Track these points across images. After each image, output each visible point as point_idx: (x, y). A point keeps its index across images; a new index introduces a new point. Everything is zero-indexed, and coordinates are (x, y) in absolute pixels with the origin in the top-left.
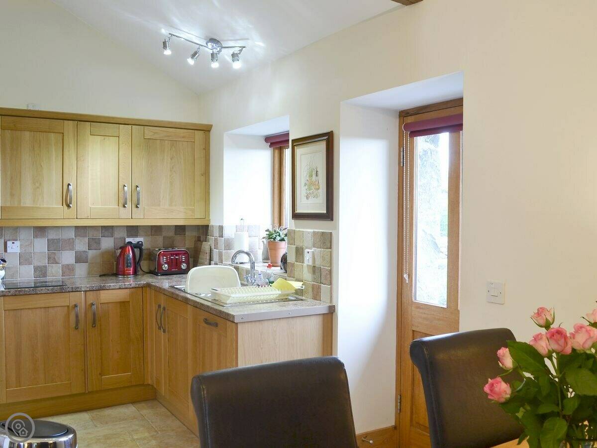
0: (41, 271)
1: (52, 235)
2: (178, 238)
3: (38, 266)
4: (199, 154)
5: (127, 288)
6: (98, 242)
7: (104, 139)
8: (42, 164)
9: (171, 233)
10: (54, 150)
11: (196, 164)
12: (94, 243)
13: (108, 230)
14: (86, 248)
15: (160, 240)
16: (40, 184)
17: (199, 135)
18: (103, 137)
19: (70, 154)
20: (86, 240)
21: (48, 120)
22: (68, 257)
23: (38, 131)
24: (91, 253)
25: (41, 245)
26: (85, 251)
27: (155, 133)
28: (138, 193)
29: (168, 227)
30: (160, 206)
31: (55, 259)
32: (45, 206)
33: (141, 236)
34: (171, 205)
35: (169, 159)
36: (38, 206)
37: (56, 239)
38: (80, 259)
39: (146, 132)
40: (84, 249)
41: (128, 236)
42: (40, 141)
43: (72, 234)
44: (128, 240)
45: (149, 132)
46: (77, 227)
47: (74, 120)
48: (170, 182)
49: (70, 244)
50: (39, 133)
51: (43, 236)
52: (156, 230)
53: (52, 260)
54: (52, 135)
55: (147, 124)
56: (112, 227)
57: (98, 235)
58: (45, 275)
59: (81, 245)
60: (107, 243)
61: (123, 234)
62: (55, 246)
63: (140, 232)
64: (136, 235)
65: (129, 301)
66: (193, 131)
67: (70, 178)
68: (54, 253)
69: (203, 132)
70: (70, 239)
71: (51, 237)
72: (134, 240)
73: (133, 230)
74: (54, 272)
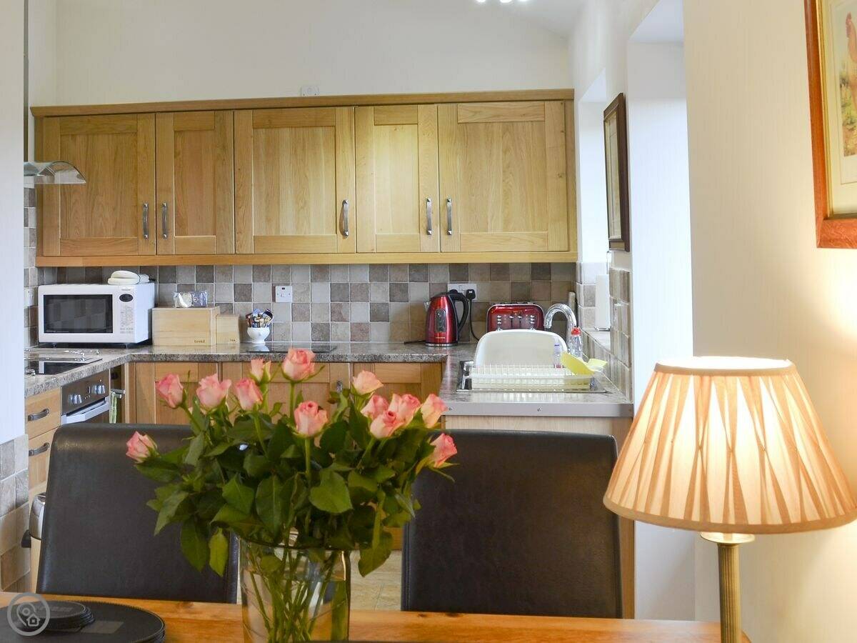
0: (322, 331)
1: (337, 278)
2: (537, 285)
3: (318, 324)
4: (553, 139)
5: (415, 362)
6: (404, 289)
7: (396, 130)
8: (307, 174)
9: (526, 277)
10: (323, 154)
11: (548, 157)
12: (398, 291)
13: (419, 270)
14: (386, 299)
15: (505, 288)
16: (305, 203)
17: (553, 109)
18: (393, 128)
19: (346, 155)
20: (387, 286)
21: (313, 109)
22: (359, 312)
23: (300, 127)
24: (395, 307)
25: (321, 293)
26: (383, 304)
27: (476, 112)
28: (449, 211)
29: (520, 266)
30: (487, 231)
31: (341, 313)
32: (312, 234)
33: (474, 280)
34: (506, 229)
35: (501, 153)
36: (302, 234)
37: (343, 284)
38: (378, 315)
39: (461, 113)
40: (384, 301)
41: (453, 281)
42: (303, 139)
43: (365, 277)
44: (451, 287)
45: (465, 112)
46: (372, 266)
47: (351, 106)
48: (505, 191)
49: (361, 292)
50: (301, 129)
51: (324, 279)
52: (498, 270)
53: (338, 316)
54: (321, 129)
55: (461, 100)
56: (425, 266)
57: (404, 278)
58: (327, 337)
59: (379, 293)
60: (420, 292)
61: (444, 276)
62: (341, 294)
63: (471, 274)
64: (464, 279)
65: (419, 384)
66: (542, 103)
67: (347, 193)
68: (340, 305)
69: (559, 102)
70: (362, 284)
71: (335, 281)
72: (461, 288)
73: (460, 271)
74: (339, 334)
